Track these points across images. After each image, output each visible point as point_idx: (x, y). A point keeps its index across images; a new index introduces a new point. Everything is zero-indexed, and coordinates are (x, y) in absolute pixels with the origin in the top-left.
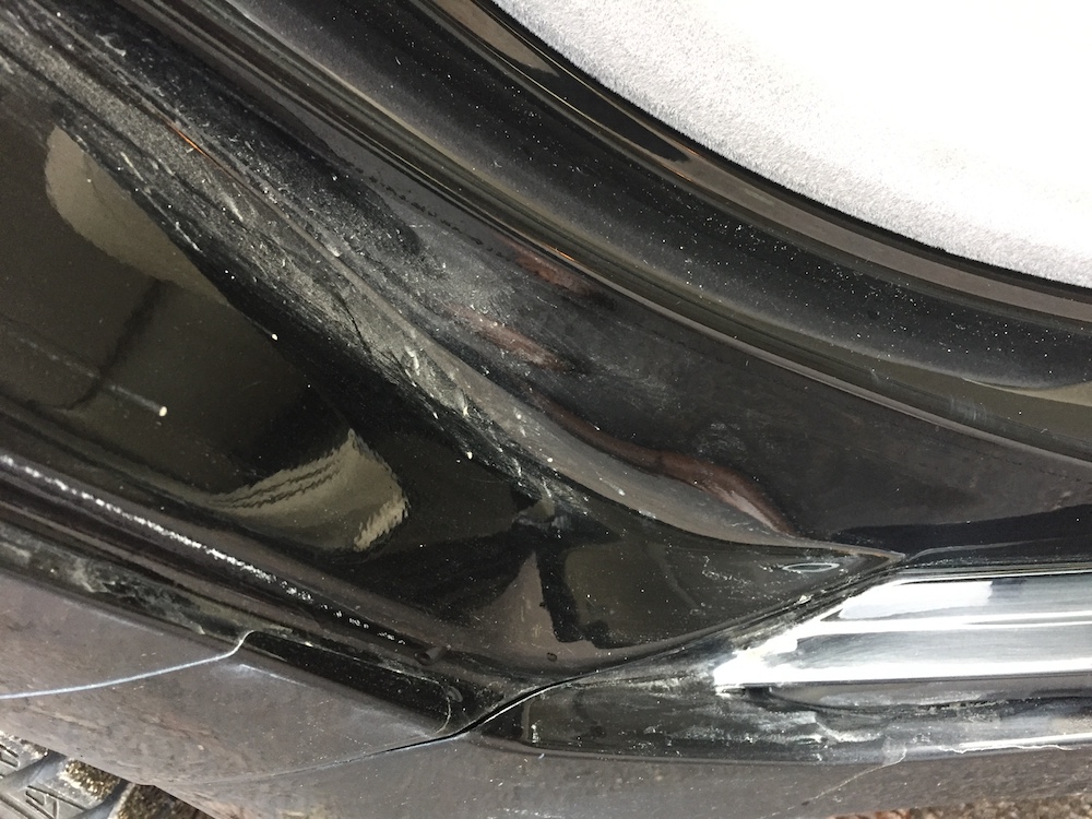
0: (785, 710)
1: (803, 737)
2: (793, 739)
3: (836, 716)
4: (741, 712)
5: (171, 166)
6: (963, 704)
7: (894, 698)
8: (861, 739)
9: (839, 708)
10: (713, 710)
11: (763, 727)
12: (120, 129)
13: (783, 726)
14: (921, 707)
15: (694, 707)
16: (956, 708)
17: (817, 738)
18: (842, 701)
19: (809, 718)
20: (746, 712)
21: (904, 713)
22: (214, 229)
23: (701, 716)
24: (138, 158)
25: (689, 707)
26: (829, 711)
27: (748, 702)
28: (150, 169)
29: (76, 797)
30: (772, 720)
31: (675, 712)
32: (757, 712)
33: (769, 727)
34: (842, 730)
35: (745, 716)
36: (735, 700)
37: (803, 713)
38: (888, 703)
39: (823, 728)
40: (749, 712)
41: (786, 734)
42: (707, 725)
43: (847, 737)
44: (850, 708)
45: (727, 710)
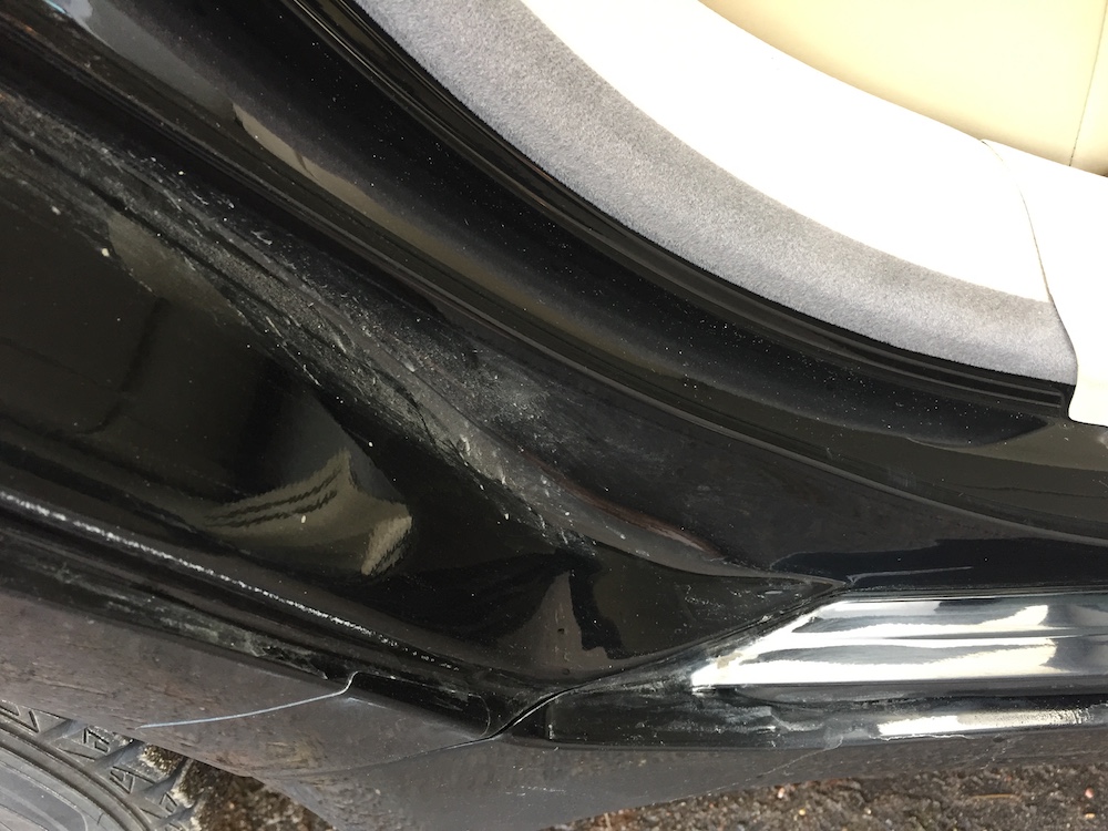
0: (747, 706)
1: (761, 727)
2: (754, 729)
3: (787, 710)
4: (711, 708)
5: (298, 319)
6: (890, 701)
7: (835, 696)
8: (808, 729)
9: (790, 704)
10: (690, 707)
11: (729, 720)
12: (264, 297)
13: (744, 719)
14: (856, 703)
15: (674, 704)
16: (885, 704)
17: (772, 728)
18: (793, 698)
19: (767, 711)
20: (716, 708)
21: (843, 708)
22: (328, 365)
23: (681, 712)
24: (277, 319)
25: (670, 705)
26: (782, 706)
27: (717, 699)
28: (285, 326)
29: (149, 773)
30: (737, 714)
31: (659, 710)
32: (724, 708)
33: (734, 719)
34: (792, 721)
35: (716, 711)
36: (707, 699)
37: (761, 708)
38: (830, 700)
39: (777, 720)
40: (719, 707)
41: (747, 725)
42: (685, 719)
43: (796, 727)
44: (800, 704)
45: (701, 706)
